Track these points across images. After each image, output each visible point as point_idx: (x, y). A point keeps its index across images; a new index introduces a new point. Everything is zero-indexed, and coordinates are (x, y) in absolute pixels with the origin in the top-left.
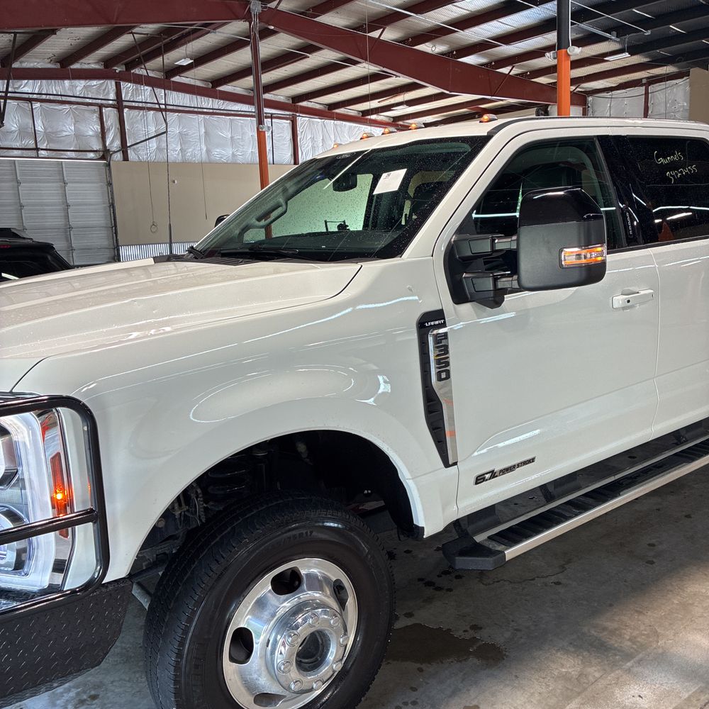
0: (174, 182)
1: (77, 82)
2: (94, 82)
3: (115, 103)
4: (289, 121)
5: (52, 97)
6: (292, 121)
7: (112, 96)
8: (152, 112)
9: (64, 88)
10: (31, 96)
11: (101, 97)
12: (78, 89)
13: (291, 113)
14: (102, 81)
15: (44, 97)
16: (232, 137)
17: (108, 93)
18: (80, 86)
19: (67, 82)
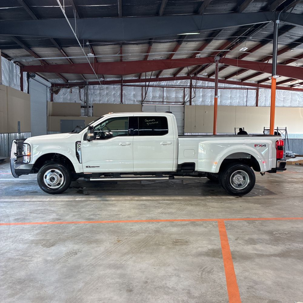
0: (206, 112)
1: (178, 81)
2: (184, 80)
3: (190, 87)
4: (255, 90)
5: (170, 86)
6: (257, 90)
7: (189, 84)
8: (202, 89)
9: (174, 83)
10: (164, 86)
11: (185, 85)
12: (178, 83)
13: (257, 87)
14: (186, 80)
15: (167, 86)
16: (231, 97)
17: (188, 84)
18: (179, 82)
19: (175, 81)
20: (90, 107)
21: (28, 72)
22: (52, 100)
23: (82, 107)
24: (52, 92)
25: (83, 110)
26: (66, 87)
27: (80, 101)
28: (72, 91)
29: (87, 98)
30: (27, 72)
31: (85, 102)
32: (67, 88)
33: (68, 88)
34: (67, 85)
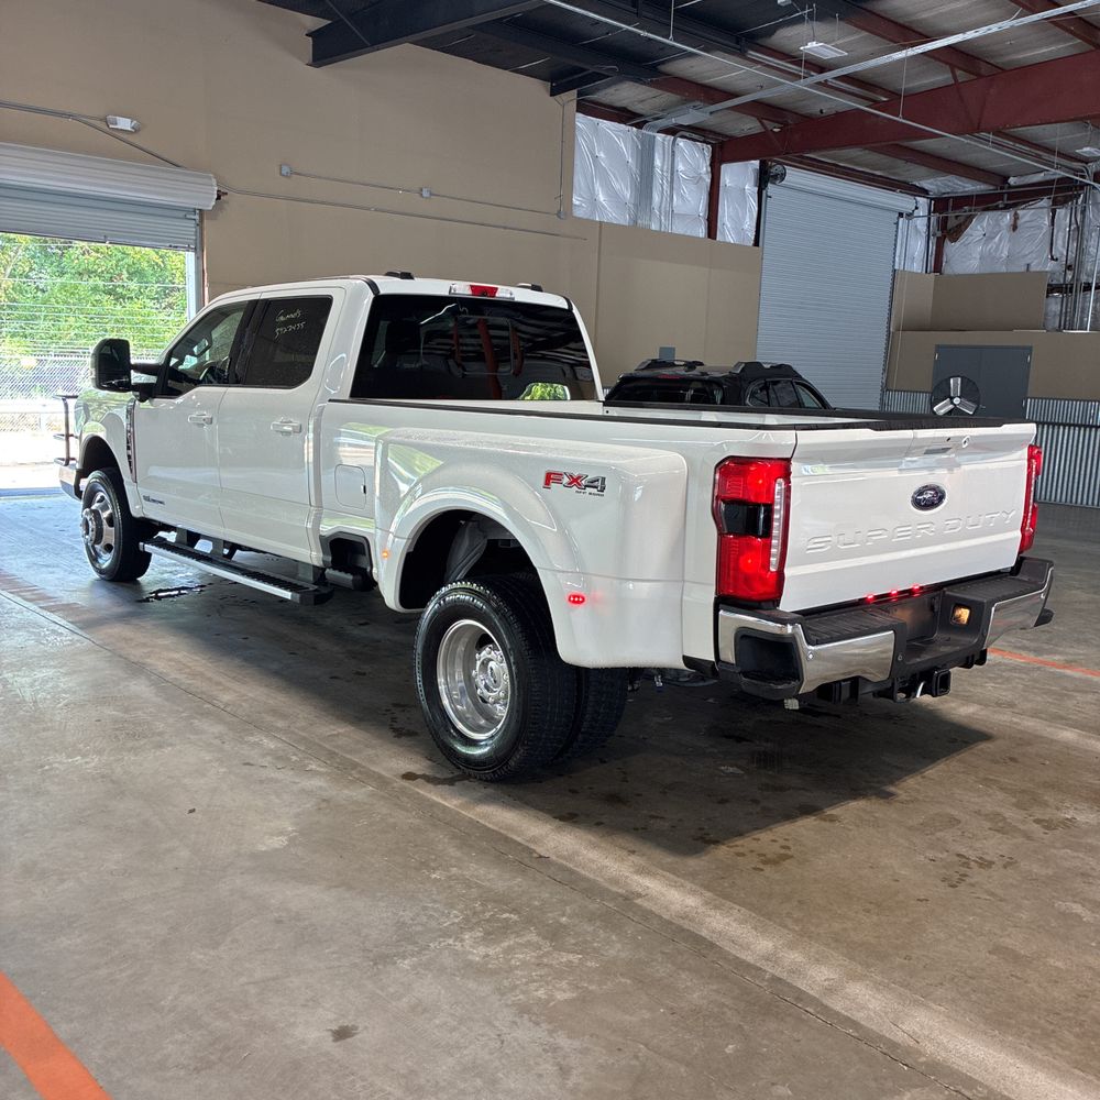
20: (1088, 287)
21: (763, 164)
22: (938, 268)
23: (1051, 289)
24: (939, 234)
25: (1055, 305)
26: (996, 208)
27: (1050, 266)
28: (1019, 222)
29: (1080, 250)
30: (756, 163)
31: (1069, 267)
32: (1002, 209)
33: (1007, 207)
34: (1000, 197)
